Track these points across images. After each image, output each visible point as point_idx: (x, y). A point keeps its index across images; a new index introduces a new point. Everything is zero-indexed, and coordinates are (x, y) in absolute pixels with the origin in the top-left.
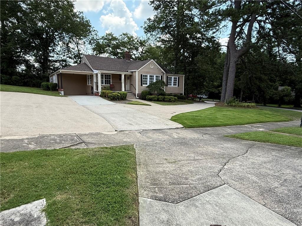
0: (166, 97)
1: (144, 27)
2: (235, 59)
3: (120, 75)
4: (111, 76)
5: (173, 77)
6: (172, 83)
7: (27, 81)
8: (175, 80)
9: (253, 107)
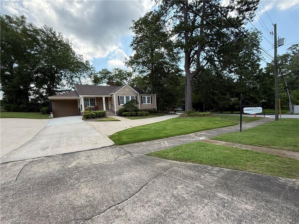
0: (138, 112)
1: (125, 62)
2: (191, 80)
3: (102, 98)
4: (95, 99)
5: (146, 97)
6: (146, 102)
7: (33, 108)
8: (148, 98)
9: (208, 115)
